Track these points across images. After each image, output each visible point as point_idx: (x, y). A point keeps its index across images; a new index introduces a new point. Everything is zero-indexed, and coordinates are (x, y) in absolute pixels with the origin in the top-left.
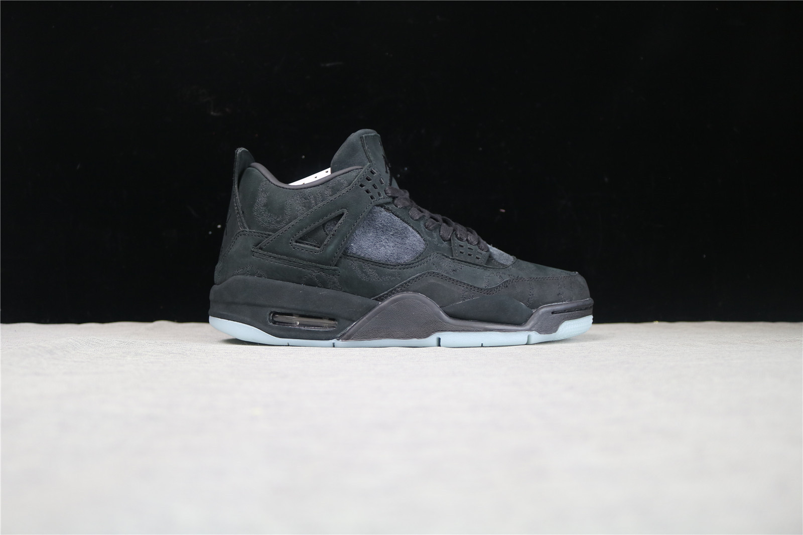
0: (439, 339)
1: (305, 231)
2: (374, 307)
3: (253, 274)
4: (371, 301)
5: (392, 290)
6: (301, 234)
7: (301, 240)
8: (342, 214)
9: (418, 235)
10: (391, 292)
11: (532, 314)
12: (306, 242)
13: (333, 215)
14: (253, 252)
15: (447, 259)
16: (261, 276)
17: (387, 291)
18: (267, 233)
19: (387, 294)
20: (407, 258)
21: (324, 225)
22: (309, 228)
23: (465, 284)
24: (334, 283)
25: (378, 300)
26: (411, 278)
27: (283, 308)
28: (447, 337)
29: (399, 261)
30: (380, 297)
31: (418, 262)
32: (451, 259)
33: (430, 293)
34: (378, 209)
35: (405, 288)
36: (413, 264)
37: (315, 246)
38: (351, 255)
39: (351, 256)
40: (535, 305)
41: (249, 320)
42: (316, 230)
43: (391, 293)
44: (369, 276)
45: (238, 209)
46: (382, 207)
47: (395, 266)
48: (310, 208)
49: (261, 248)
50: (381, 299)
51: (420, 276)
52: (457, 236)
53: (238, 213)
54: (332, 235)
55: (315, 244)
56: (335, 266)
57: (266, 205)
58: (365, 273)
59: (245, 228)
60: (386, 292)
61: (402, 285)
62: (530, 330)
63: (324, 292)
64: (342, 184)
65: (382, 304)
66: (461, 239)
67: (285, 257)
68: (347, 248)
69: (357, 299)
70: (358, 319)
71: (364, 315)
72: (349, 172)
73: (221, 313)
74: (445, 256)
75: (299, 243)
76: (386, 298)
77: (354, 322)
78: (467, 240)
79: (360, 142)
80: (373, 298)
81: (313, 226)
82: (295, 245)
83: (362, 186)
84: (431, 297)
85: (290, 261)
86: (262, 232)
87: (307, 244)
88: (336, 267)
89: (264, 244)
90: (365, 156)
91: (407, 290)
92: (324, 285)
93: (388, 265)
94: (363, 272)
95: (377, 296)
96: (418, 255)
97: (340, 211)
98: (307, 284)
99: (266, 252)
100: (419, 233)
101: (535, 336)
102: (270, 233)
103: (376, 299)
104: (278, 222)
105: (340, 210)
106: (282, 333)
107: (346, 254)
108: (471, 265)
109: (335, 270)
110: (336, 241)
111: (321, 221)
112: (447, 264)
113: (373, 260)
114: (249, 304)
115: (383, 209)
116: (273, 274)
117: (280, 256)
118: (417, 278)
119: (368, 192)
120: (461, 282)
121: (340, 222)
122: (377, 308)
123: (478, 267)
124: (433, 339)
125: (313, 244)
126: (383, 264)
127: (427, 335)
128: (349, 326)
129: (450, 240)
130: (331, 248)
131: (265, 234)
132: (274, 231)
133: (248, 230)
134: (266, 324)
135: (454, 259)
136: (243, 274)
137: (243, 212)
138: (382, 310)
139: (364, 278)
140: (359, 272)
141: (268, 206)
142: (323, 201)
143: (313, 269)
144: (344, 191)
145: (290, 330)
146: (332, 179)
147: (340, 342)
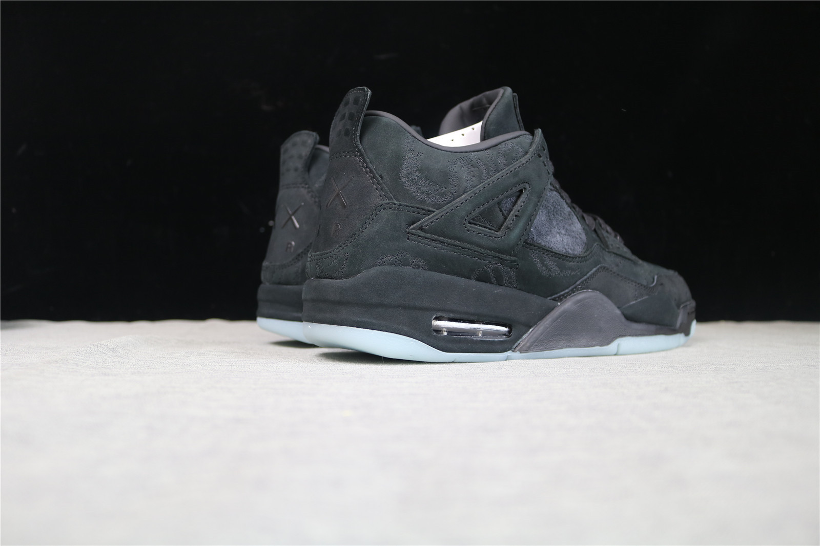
0: (619, 346)
1: (482, 208)
2: (553, 309)
3: (405, 263)
4: (549, 301)
5: (573, 288)
6: (476, 212)
8: (521, 192)
10: (572, 290)
11: (678, 315)
12: (481, 224)
13: (513, 190)
14: (408, 233)
15: (605, 252)
16: (419, 267)
17: (568, 288)
18: (426, 208)
19: (568, 293)
21: (500, 202)
22: (486, 206)
23: (633, 281)
24: (510, 278)
25: (556, 301)
26: (590, 273)
27: (452, 311)
29: (575, 253)
30: (559, 297)
31: (589, 254)
32: (608, 252)
33: (607, 292)
35: (585, 286)
36: (586, 256)
37: (493, 229)
38: (532, 243)
39: (531, 245)
41: (405, 329)
42: (492, 208)
43: (572, 292)
44: (549, 270)
45: (372, 172)
47: (573, 258)
49: (421, 229)
50: (560, 299)
51: (596, 271)
52: (601, 226)
54: (516, 216)
55: (489, 226)
56: (514, 256)
57: (419, 170)
58: (546, 266)
59: (390, 199)
60: (567, 291)
61: (582, 282)
62: (680, 332)
63: (499, 290)
64: (516, 152)
65: (561, 307)
67: (457, 243)
68: (529, 234)
69: (536, 300)
70: (536, 324)
71: (542, 317)
72: (518, 136)
74: (602, 248)
75: (471, 223)
76: (565, 297)
77: (530, 327)
79: (512, 103)
80: (550, 298)
81: (491, 203)
82: (471, 227)
83: (539, 156)
84: (609, 296)
85: (464, 248)
86: (419, 206)
87: (482, 226)
88: (515, 258)
89: (425, 223)
91: (587, 288)
92: (499, 280)
93: (567, 257)
94: (543, 264)
95: (556, 296)
96: (586, 246)
97: (519, 188)
98: (478, 279)
99: (429, 235)
101: (683, 338)
102: (431, 209)
103: (554, 299)
104: (442, 195)
106: (450, 346)
107: (527, 242)
108: (624, 259)
109: (515, 261)
110: (521, 224)
113: (554, 251)
114: (404, 307)
115: (552, 188)
116: (438, 264)
117: (450, 241)
118: (594, 273)
119: (544, 164)
121: (521, 200)
122: (558, 310)
123: (630, 262)
124: (613, 347)
126: (563, 256)
127: (610, 342)
128: (525, 333)
130: (515, 233)
131: (423, 210)
133: (395, 202)
134: (429, 333)
135: (610, 252)
136: (391, 264)
137: (381, 177)
138: (564, 312)
139: (544, 273)
140: (539, 265)
141: (425, 172)
142: (497, 171)
143: (490, 259)
144: (524, 160)
145: (460, 341)
146: (500, 143)
147: (517, 354)
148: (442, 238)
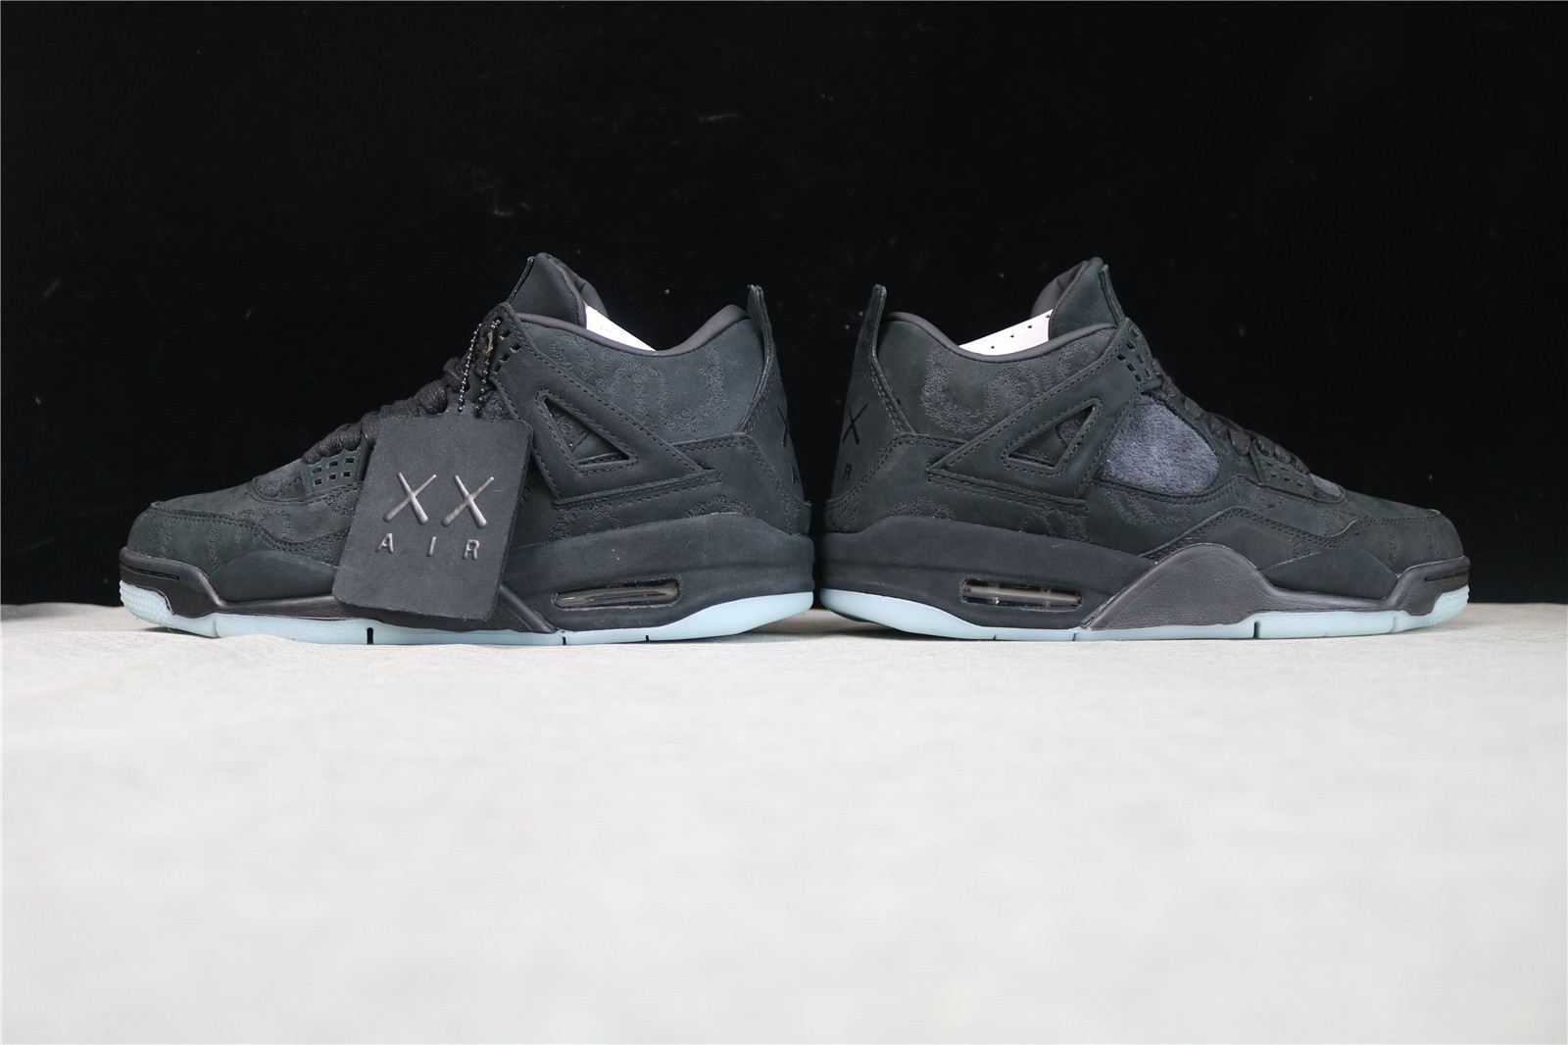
0: (1257, 625)
1: (1028, 436)
2: (1146, 570)
3: (927, 513)
4: (1140, 559)
5: (1179, 540)
6: (1020, 441)
7: (1019, 453)
8: (1089, 410)
9: (1206, 445)
10: (1176, 543)
11: (1397, 582)
12: (1030, 456)
13: (1077, 408)
14: (929, 473)
15: (1253, 486)
16: (944, 516)
17: (1169, 541)
18: (954, 439)
19: (1169, 547)
20: (1195, 485)
21: (1058, 427)
22: (1034, 432)
23: (1293, 529)
24: (1077, 528)
25: (1154, 559)
26: (1208, 519)
27: (990, 573)
28: (1270, 621)
29: (1185, 490)
30: (1155, 554)
31: (1215, 491)
32: (1261, 486)
33: (1241, 546)
34: (1145, 398)
35: (1200, 537)
36: (1207, 495)
37: (1043, 463)
38: (1108, 478)
39: (1107, 482)
40: (1400, 567)
41: (925, 595)
42: (1043, 437)
43: (1178, 545)
44: (1138, 516)
45: (887, 396)
46: (1150, 396)
47: (1180, 498)
48: (1031, 395)
49: (945, 467)
50: (1157, 557)
51: (1222, 516)
52: (1259, 448)
53: (888, 404)
54: (1078, 444)
55: (1042, 460)
56: (1080, 498)
57: (946, 390)
58: (1132, 510)
59: (908, 430)
60: (1167, 545)
61: (1194, 532)
62: (1396, 608)
63: (1059, 544)
64: (1085, 355)
65: (1159, 566)
66: (1265, 453)
67: (993, 483)
68: (1101, 468)
69: (1117, 557)
70: (1119, 590)
71: (1128, 583)
72: (1093, 333)
73: (867, 583)
74: (1249, 480)
75: (1015, 457)
76: (1166, 553)
77: (1111, 595)
78: (1275, 455)
79: (1099, 282)
80: (1142, 555)
81: (1042, 428)
82: (1011, 461)
83: (1120, 358)
84: (1242, 551)
85: (1003, 490)
86: (944, 437)
87: (1029, 460)
88: (1082, 501)
89: (951, 459)
90: (1106, 306)
91: (1204, 540)
92: (1059, 531)
93: (1168, 496)
94: (1127, 509)
95: (1151, 551)
96: (1211, 480)
97: (1089, 402)
98: (1028, 531)
99: (955, 474)
100: (1207, 442)
101: (1403, 619)
102: (960, 440)
103: (1148, 557)
104: (974, 421)
106: (985, 617)
107: (1099, 477)
108: (1293, 497)
109: (1080, 505)
110: (1085, 455)
111: (1056, 420)
112: (1256, 497)
113: (1145, 488)
114: (924, 567)
115: (1152, 400)
116: (967, 512)
117: (981, 480)
118: (1217, 519)
119: (1130, 367)
120: (1287, 527)
121: (1088, 421)
122: (1153, 571)
123: (1304, 500)
124: (1246, 626)
125: (1039, 459)
126: (1161, 495)
127: (1239, 618)
128: (1102, 603)
129: (1249, 454)
130: (1077, 467)
131: (950, 442)
132: (970, 437)
133: (914, 433)
134: (957, 602)
135: (1264, 487)
136: (908, 514)
137: (899, 402)
138: (1161, 574)
139: (1130, 520)
140: (1121, 509)
141: (951, 392)
142: (1055, 383)
143: (1042, 504)
144: (1093, 366)
146: (1064, 345)
147: (1088, 632)
148: (972, 479)
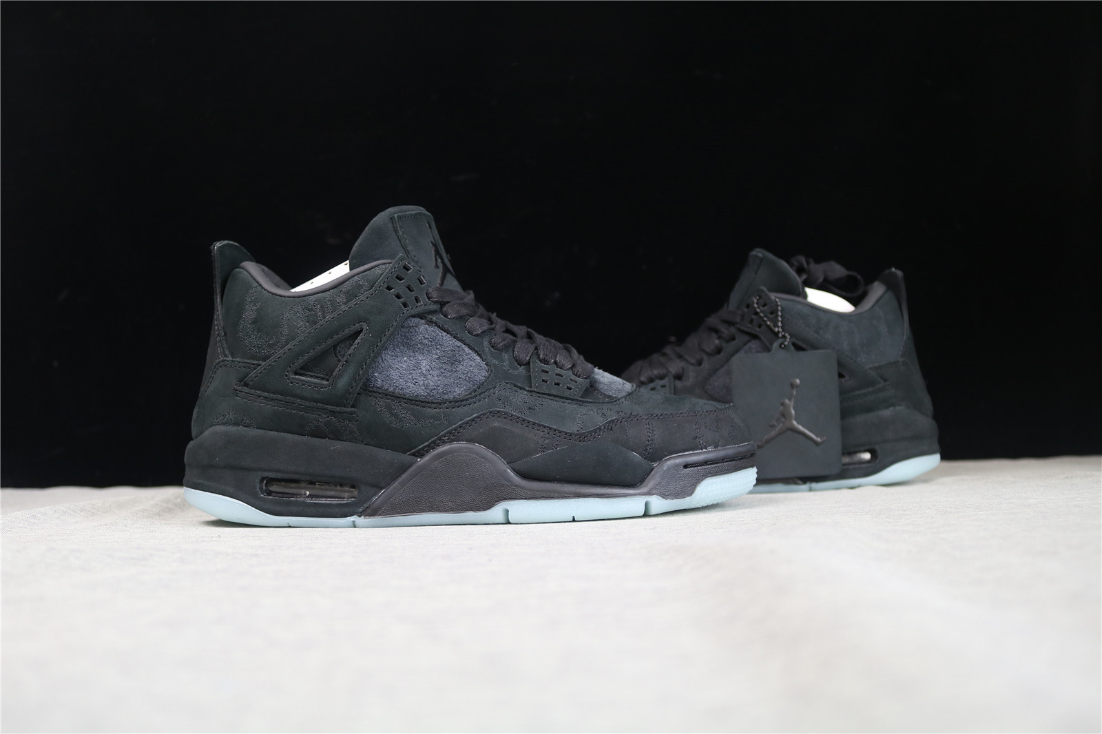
0: (507, 511)
1: (306, 356)
2: (410, 466)
3: (236, 424)
4: (406, 457)
5: (435, 440)
6: (301, 361)
7: (303, 370)
8: (361, 331)
9: (478, 358)
10: (434, 442)
11: (653, 469)
12: (310, 373)
13: (347, 331)
14: (237, 390)
15: (521, 391)
16: (247, 426)
17: (428, 441)
18: (255, 362)
19: (428, 446)
20: (458, 391)
21: (335, 347)
22: (312, 353)
23: (545, 427)
24: (351, 432)
25: (416, 456)
26: (464, 421)
27: (279, 471)
28: (518, 508)
29: (446, 397)
30: (418, 451)
31: (476, 396)
32: (528, 391)
33: (493, 442)
34: (416, 321)
35: (453, 436)
36: (467, 400)
37: (323, 379)
38: (375, 389)
39: (374, 392)
40: (655, 455)
41: (231, 490)
42: (323, 356)
43: (435, 444)
44: (401, 421)
45: (219, 329)
46: (422, 318)
47: (440, 404)
48: (315, 323)
49: (246, 385)
50: (420, 454)
51: (478, 417)
52: (539, 357)
53: (219, 335)
54: (346, 361)
55: (322, 376)
56: (353, 406)
57: (255, 322)
58: (396, 416)
59: (226, 356)
60: (426, 443)
61: (450, 432)
62: (649, 494)
63: (337, 445)
64: (361, 286)
65: (421, 461)
66: (545, 362)
67: (280, 397)
68: (368, 380)
69: (386, 455)
70: (388, 484)
71: (395, 479)
72: (372, 268)
73: (195, 481)
74: (518, 387)
75: (301, 375)
76: (427, 452)
77: (382, 489)
78: (555, 362)
79: (390, 226)
80: (409, 453)
81: (318, 349)
82: (293, 378)
83: (389, 288)
84: (494, 449)
85: (288, 403)
86: (249, 361)
87: (311, 376)
88: (353, 409)
89: (250, 379)
90: (399, 244)
91: (458, 440)
92: (337, 435)
93: (429, 403)
94: (392, 414)
95: (414, 450)
96: (476, 386)
97: (357, 327)
98: (312, 435)
99: (253, 391)
100: (479, 355)
101: (658, 504)
102: (260, 362)
103: (413, 455)
104: (271, 346)
105: (358, 325)
106: (278, 508)
107: (367, 389)
108: (557, 399)
109: (351, 413)
111: (330, 342)
112: (520, 398)
113: (408, 396)
114: (232, 468)
115: (422, 322)
116: (264, 422)
117: (272, 395)
118: (473, 420)
119: (398, 296)
120: (540, 425)
121: (356, 342)
122: (415, 467)
123: (568, 401)
124: (496, 512)
125: (319, 375)
126: (422, 402)
127: (488, 506)
128: (374, 495)
129: (528, 363)
130: (342, 383)
131: (253, 364)
132: (265, 358)
133: (230, 358)
134: (255, 496)
135: (531, 391)
136: (224, 424)
137: (226, 333)
138: (421, 469)
139: (394, 424)
140: (386, 415)
141: (258, 323)
143: (319, 413)
145: (290, 503)
146: (348, 280)
148: (266, 394)
